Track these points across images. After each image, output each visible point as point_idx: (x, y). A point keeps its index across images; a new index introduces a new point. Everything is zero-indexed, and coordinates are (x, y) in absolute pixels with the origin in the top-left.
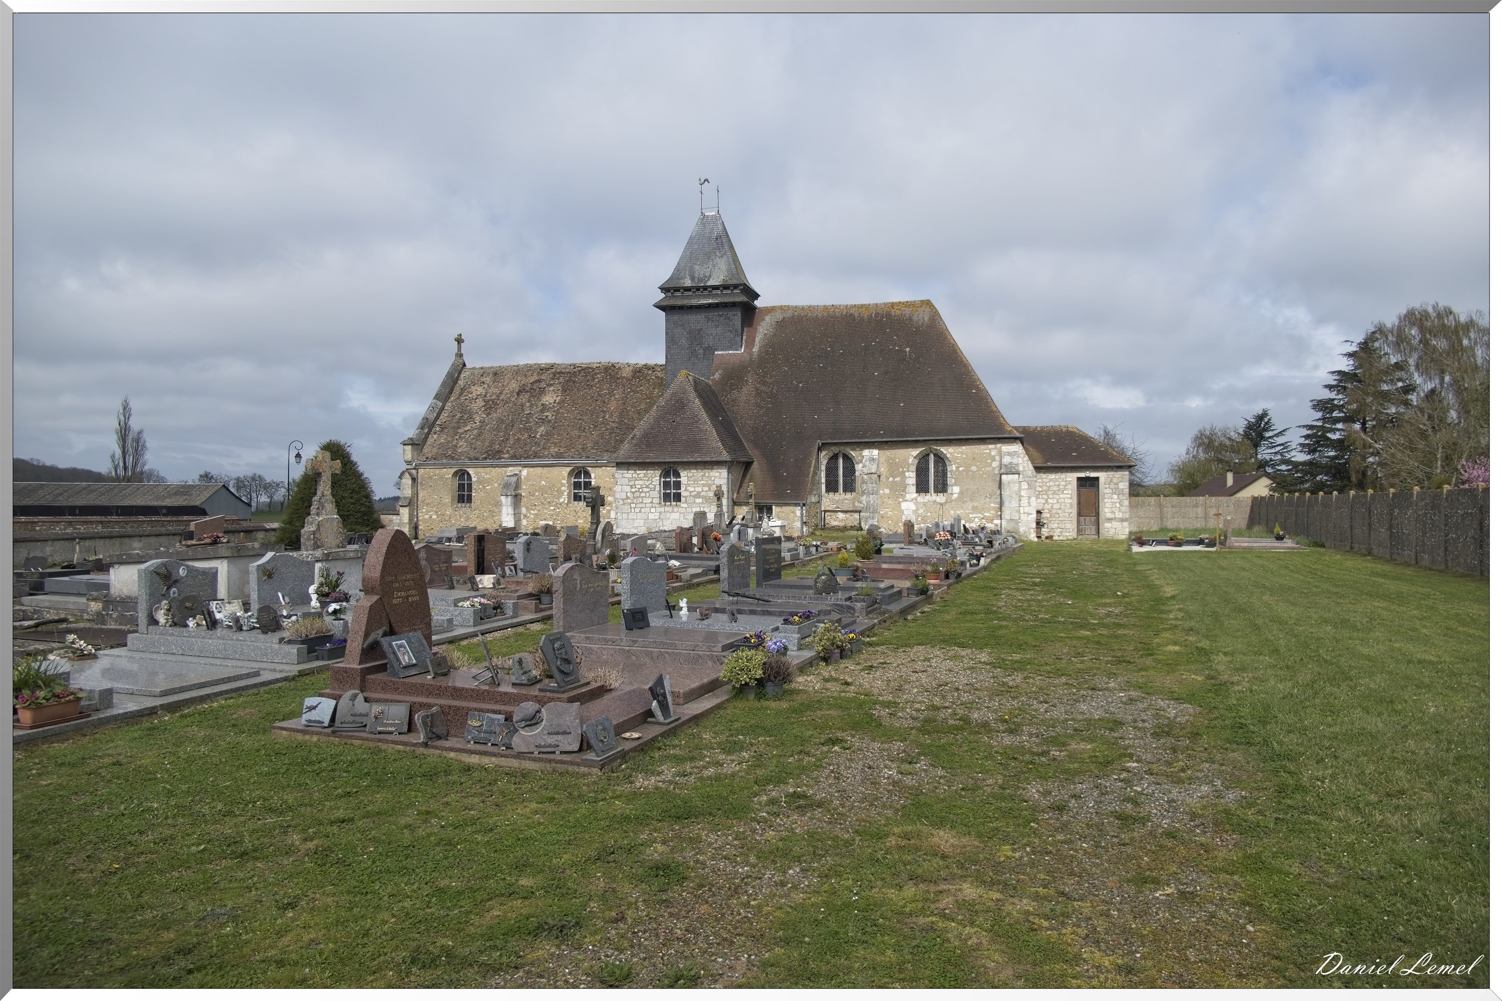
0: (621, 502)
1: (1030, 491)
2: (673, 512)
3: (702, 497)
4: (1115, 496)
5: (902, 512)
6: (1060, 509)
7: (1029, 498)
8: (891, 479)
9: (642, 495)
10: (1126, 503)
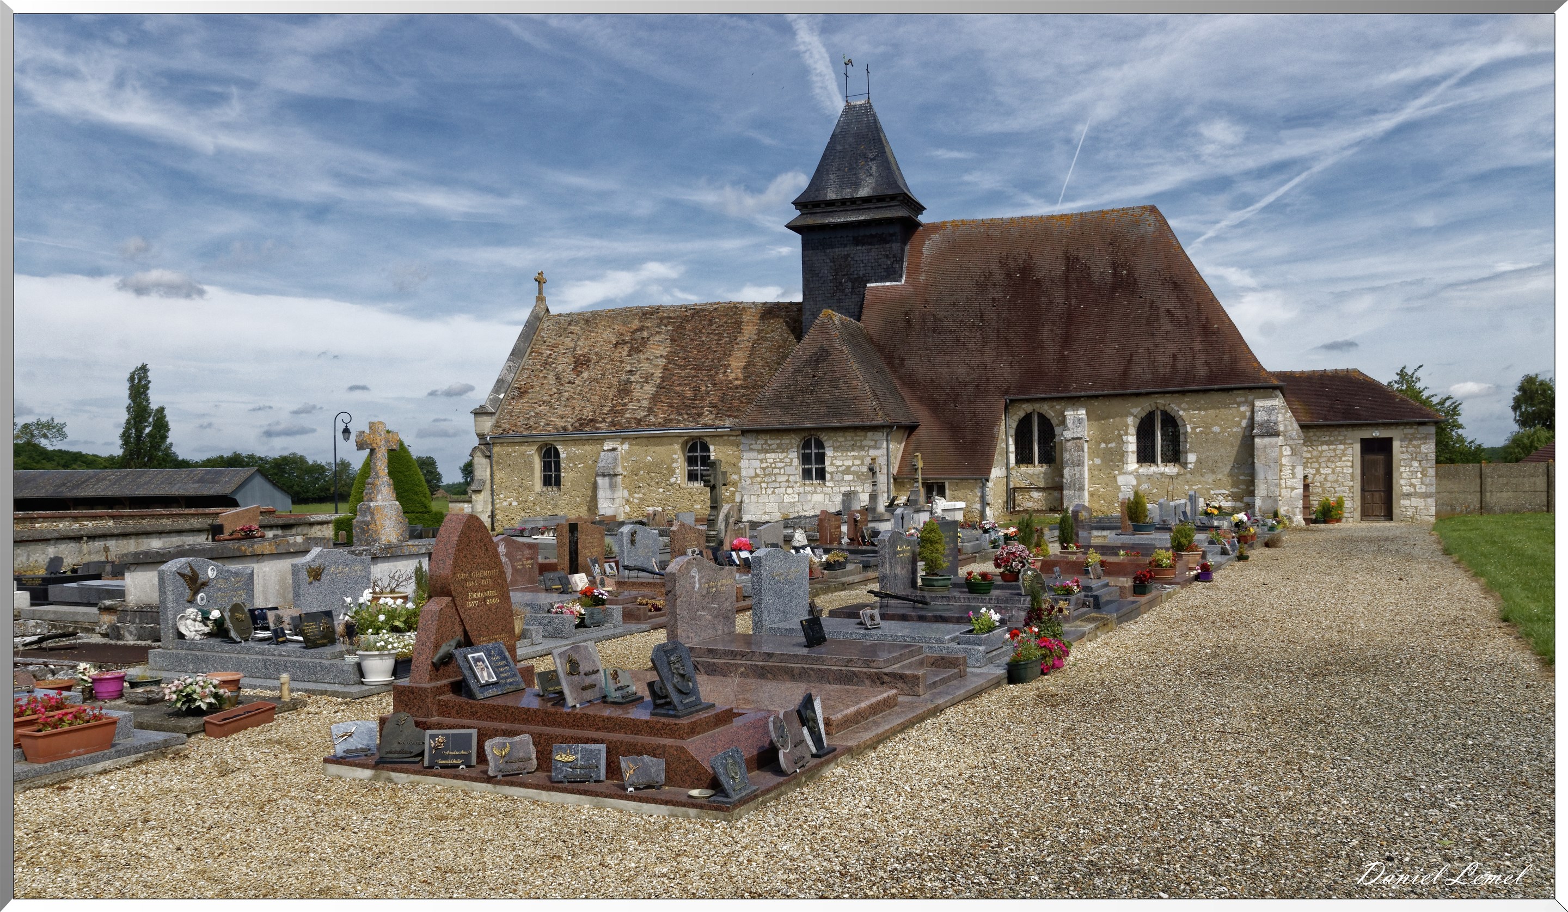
0: (749, 482)
1: (1294, 457)
2: (815, 492)
3: (854, 473)
4: (1416, 464)
5: (1118, 488)
6: (1336, 481)
7: (1294, 467)
8: (1103, 445)
9: (776, 471)
10: (1432, 472)
